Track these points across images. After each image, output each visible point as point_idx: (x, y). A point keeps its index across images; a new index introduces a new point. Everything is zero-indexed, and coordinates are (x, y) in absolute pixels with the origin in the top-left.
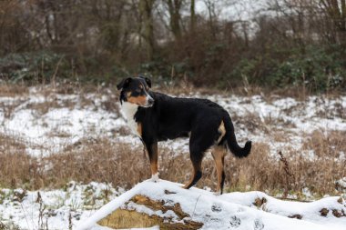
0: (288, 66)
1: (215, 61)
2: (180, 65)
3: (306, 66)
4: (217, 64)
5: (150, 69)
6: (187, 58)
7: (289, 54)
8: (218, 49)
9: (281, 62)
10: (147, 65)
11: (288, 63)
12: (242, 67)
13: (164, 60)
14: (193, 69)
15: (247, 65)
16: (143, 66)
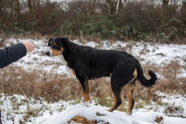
0: (89, 25)
1: (51, 22)
2: (33, 24)
3: (98, 25)
4: (52, 24)
5: (18, 25)
6: (37, 21)
7: (89, 19)
8: (53, 16)
9: (86, 23)
10: (16, 24)
11: (89, 24)
12: (66, 25)
13: (25, 21)
14: (40, 26)
15: (68, 24)
16: (14, 24)
